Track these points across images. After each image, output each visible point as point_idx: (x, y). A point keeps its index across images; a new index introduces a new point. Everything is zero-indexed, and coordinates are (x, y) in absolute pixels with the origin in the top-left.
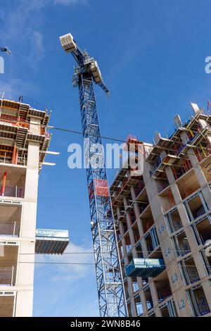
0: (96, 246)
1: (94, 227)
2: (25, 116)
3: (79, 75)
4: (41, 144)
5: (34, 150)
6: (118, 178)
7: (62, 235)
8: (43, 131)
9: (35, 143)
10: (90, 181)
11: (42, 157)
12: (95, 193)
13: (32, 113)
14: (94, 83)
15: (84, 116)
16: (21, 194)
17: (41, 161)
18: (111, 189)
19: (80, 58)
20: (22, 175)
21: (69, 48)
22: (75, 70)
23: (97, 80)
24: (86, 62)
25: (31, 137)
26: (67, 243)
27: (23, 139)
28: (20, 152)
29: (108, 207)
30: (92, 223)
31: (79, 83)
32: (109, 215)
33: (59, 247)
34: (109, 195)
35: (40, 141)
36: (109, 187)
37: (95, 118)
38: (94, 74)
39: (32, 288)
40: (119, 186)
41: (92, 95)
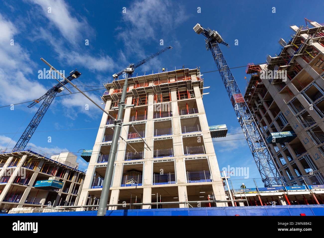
0: (244, 130)
1: (241, 120)
2: (188, 74)
3: (209, 43)
4: (199, 86)
5: (197, 89)
6: (248, 90)
7: (223, 127)
8: (198, 79)
9: (196, 86)
10: (231, 97)
11: (202, 91)
12: (236, 102)
13: (191, 71)
14: (218, 44)
15: (217, 64)
16: (197, 111)
17: (202, 93)
18: (245, 97)
19: (207, 34)
20: (194, 103)
21: (200, 31)
22: (206, 41)
23: (219, 41)
24: (211, 34)
25: (193, 83)
26: (227, 131)
27: (190, 85)
28: (191, 92)
29: (246, 108)
30: (238, 118)
31: (210, 47)
32: (248, 111)
33: (223, 133)
34: (245, 101)
35: (198, 84)
36: (243, 97)
37: (224, 62)
38: (217, 38)
39: (215, 154)
40: (250, 95)
41: (219, 50)
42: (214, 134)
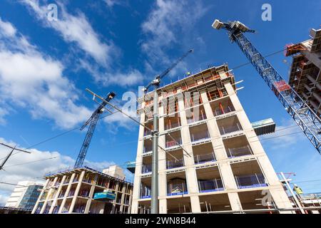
0: (297, 121)
1: (290, 110)
2: (215, 73)
3: (232, 35)
4: (231, 81)
5: (228, 86)
6: (292, 75)
7: (269, 122)
8: (228, 74)
9: (227, 83)
10: (271, 86)
11: (234, 87)
12: (279, 91)
13: (217, 69)
14: (243, 33)
15: (247, 54)
16: (233, 109)
17: (235, 89)
18: (290, 83)
19: (228, 27)
20: (229, 101)
21: (220, 27)
22: (228, 34)
23: (244, 30)
24: (232, 26)
25: (223, 81)
26: (275, 125)
27: (221, 84)
28: (222, 91)
29: (294, 95)
30: (286, 109)
31: (234, 39)
32: (297, 99)
33: (271, 129)
34: (290, 88)
35: (229, 80)
36: (287, 84)
37: (255, 50)
38: (241, 28)
39: (265, 154)
40: (296, 79)
41: (246, 40)
42: (259, 132)
